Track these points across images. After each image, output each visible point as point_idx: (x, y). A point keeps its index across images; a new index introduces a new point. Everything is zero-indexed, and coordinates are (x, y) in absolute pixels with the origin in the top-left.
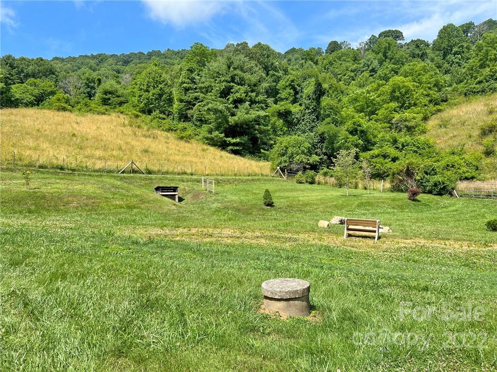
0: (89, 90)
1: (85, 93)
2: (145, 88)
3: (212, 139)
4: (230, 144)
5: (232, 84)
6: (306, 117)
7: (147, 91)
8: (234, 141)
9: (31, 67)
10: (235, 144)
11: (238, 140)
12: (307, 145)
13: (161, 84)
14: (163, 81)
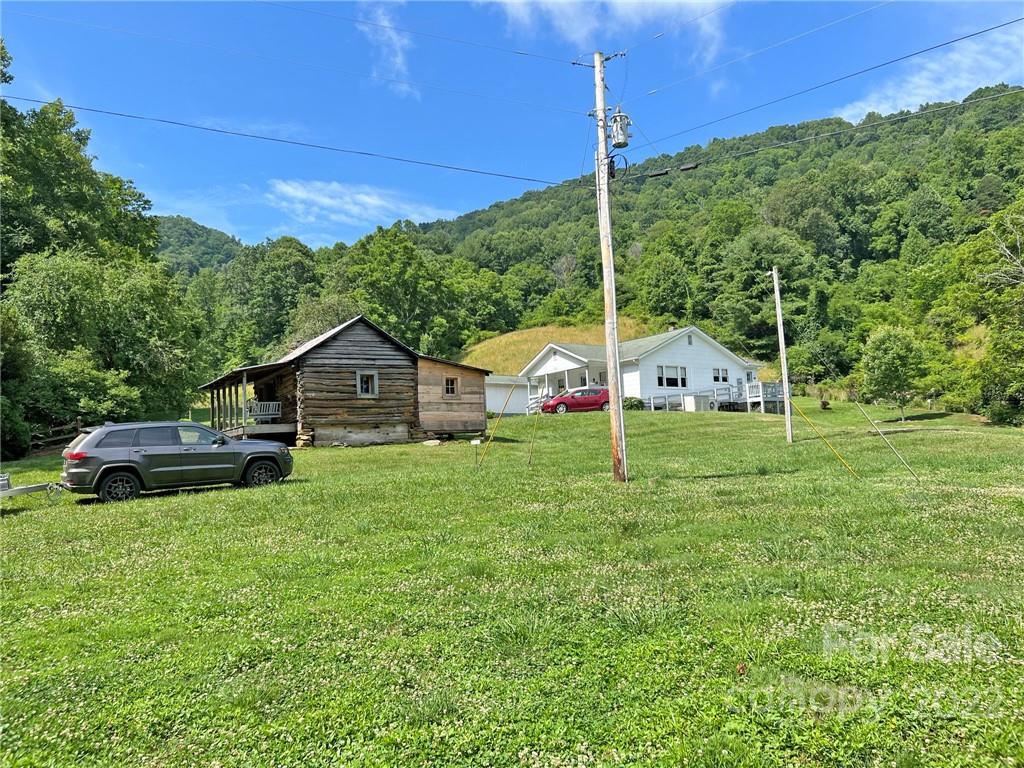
0: (586, 271)
1: (581, 277)
2: (653, 282)
3: (732, 343)
4: (754, 347)
5: (757, 271)
6: (811, 324)
7: (657, 286)
8: (760, 343)
9: (511, 247)
10: (761, 347)
11: (763, 342)
12: (808, 355)
13: (673, 274)
14: (676, 271)
